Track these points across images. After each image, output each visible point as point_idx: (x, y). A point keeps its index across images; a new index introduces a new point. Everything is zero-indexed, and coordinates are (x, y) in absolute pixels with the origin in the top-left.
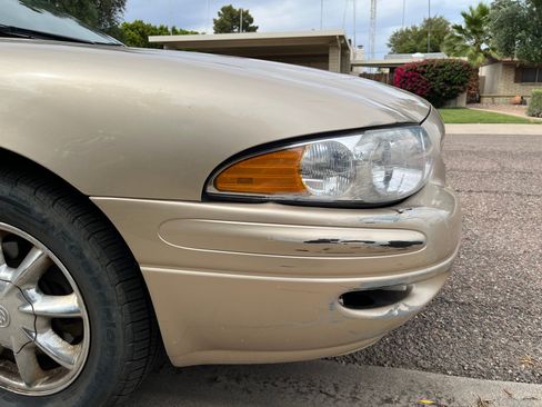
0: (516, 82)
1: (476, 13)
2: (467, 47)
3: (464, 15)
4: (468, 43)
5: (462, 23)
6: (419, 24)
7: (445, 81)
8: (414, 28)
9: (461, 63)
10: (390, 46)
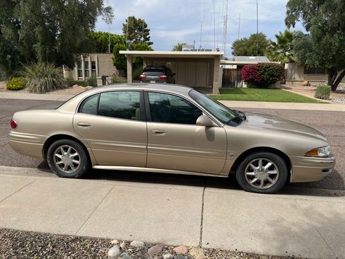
0: (305, 73)
1: (284, 35)
2: (279, 53)
3: (277, 37)
4: (279, 51)
5: (275, 40)
6: (248, 37)
7: (269, 74)
8: (246, 39)
9: (278, 65)
10: (232, 48)
